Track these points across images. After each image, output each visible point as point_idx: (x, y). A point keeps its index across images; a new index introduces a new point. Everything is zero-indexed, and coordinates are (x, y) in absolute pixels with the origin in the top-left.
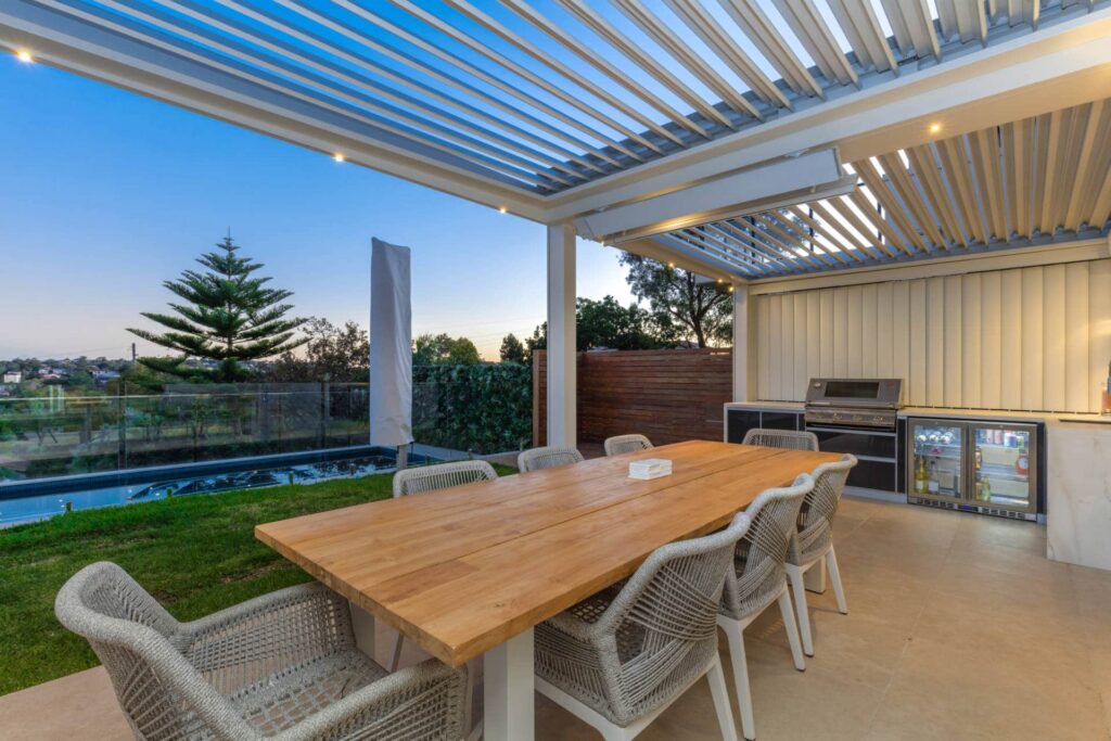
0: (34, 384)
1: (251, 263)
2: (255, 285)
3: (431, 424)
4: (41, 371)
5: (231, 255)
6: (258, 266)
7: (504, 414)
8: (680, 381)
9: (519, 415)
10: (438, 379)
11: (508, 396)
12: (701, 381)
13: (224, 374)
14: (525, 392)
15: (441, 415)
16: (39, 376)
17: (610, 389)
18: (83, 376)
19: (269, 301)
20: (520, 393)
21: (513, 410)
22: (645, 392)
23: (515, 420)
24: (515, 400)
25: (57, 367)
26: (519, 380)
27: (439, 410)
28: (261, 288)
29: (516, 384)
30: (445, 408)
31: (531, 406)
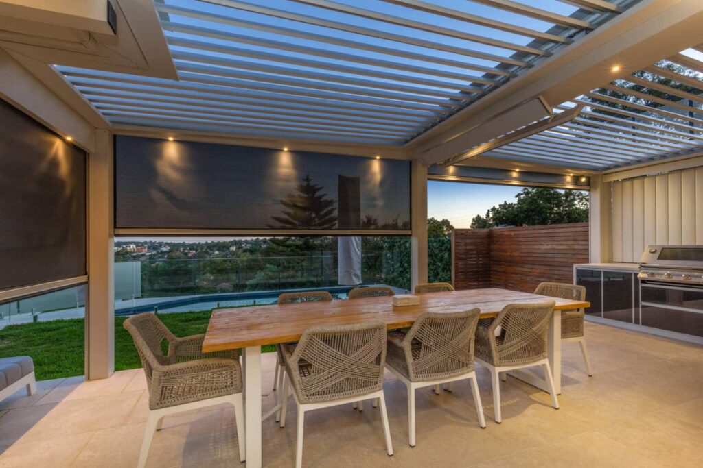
0: (240, 251)
1: (318, 187)
2: (320, 197)
3: (395, 274)
4: (243, 245)
5: (308, 184)
6: (321, 188)
7: (435, 269)
8: (560, 247)
9: (444, 269)
10: (400, 248)
11: (437, 258)
12: (576, 247)
13: (304, 246)
14: (446, 255)
15: (401, 269)
16: (242, 248)
17: (509, 254)
18: (258, 248)
19: (326, 207)
20: (443, 256)
21: (439, 266)
22: (534, 255)
23: (441, 273)
24: (441, 261)
25: (248, 243)
26: (443, 248)
27: (400, 266)
28: (323, 199)
29: (441, 251)
30: (403, 265)
31: (451, 265)
